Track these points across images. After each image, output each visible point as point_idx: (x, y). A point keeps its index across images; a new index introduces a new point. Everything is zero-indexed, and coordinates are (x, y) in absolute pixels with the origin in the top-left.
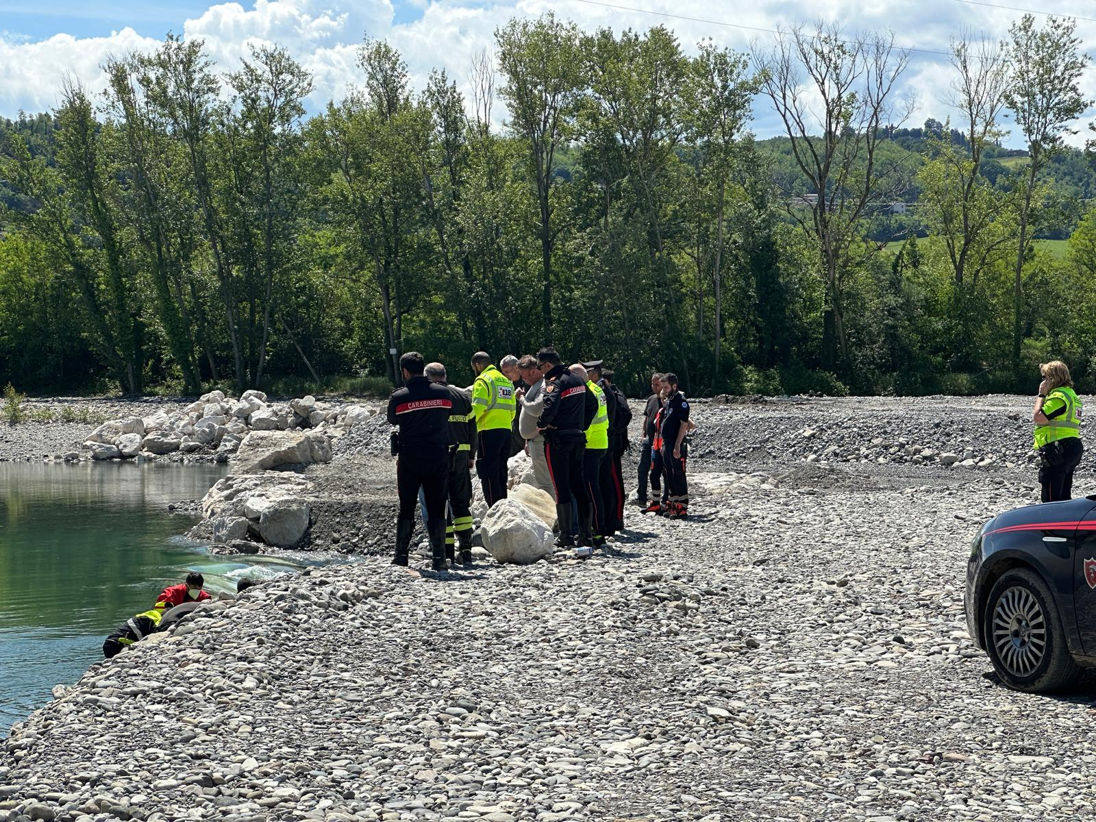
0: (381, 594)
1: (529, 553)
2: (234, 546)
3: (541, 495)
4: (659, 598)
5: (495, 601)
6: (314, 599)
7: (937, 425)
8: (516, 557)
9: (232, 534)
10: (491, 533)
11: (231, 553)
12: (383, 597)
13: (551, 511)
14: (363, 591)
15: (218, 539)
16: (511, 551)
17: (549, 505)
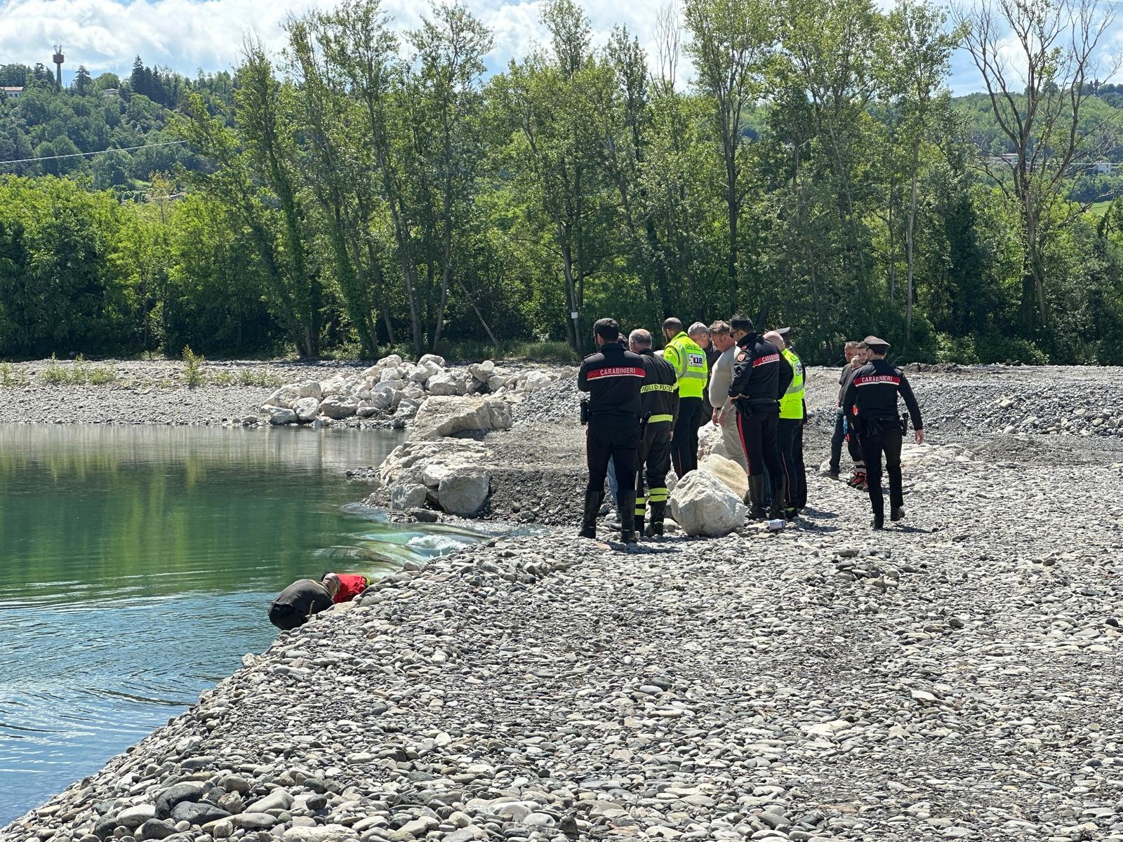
0: (568, 567)
1: (720, 526)
2: (413, 514)
3: (732, 466)
4: (856, 574)
5: (686, 575)
6: (501, 571)
8: (707, 530)
9: (410, 502)
10: (681, 505)
11: (410, 521)
12: (570, 570)
13: (742, 483)
14: (550, 563)
15: (397, 507)
16: (701, 523)
17: (740, 477)
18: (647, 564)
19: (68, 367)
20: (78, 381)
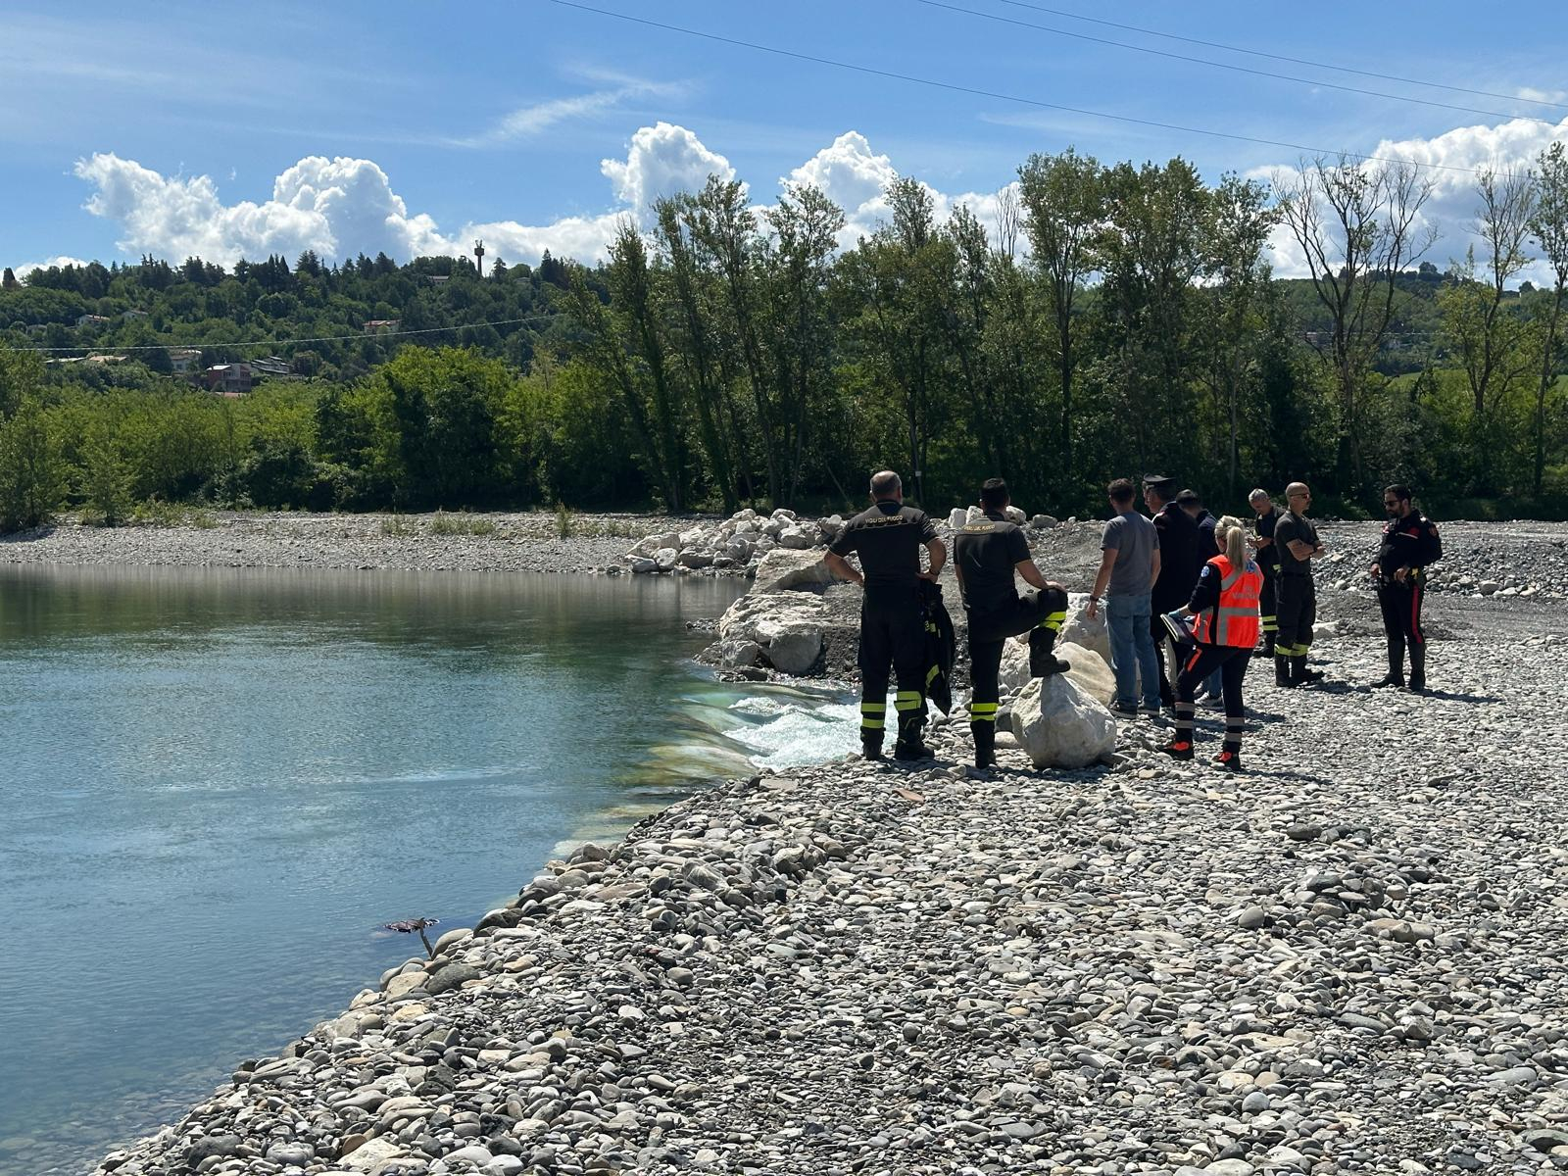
0: (850, 850)
1: (1083, 755)
2: (742, 672)
3: (1092, 658)
4: (1348, 902)
6: (723, 884)
7: (1476, 552)
8: (1062, 759)
9: (740, 660)
10: (1026, 723)
11: (738, 679)
12: (852, 857)
13: (1106, 682)
14: (820, 845)
15: (728, 664)
16: (1055, 750)
17: (1103, 674)
18: (976, 845)
19: (452, 518)
20: (462, 530)
